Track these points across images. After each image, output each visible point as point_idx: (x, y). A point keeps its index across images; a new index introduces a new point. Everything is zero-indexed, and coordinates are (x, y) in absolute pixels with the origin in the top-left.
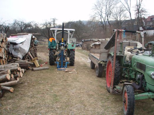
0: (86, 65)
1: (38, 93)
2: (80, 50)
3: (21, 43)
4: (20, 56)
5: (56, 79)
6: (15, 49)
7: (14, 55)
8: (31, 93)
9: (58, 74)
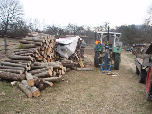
0: (132, 70)
1: (76, 90)
2: (130, 54)
3: (68, 44)
4: (66, 56)
5: (97, 80)
6: (63, 50)
7: (61, 55)
8: (69, 90)
9: (100, 75)
